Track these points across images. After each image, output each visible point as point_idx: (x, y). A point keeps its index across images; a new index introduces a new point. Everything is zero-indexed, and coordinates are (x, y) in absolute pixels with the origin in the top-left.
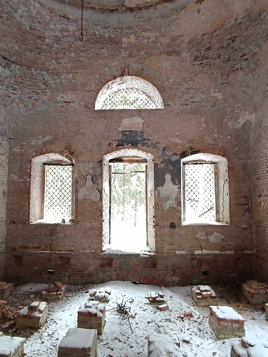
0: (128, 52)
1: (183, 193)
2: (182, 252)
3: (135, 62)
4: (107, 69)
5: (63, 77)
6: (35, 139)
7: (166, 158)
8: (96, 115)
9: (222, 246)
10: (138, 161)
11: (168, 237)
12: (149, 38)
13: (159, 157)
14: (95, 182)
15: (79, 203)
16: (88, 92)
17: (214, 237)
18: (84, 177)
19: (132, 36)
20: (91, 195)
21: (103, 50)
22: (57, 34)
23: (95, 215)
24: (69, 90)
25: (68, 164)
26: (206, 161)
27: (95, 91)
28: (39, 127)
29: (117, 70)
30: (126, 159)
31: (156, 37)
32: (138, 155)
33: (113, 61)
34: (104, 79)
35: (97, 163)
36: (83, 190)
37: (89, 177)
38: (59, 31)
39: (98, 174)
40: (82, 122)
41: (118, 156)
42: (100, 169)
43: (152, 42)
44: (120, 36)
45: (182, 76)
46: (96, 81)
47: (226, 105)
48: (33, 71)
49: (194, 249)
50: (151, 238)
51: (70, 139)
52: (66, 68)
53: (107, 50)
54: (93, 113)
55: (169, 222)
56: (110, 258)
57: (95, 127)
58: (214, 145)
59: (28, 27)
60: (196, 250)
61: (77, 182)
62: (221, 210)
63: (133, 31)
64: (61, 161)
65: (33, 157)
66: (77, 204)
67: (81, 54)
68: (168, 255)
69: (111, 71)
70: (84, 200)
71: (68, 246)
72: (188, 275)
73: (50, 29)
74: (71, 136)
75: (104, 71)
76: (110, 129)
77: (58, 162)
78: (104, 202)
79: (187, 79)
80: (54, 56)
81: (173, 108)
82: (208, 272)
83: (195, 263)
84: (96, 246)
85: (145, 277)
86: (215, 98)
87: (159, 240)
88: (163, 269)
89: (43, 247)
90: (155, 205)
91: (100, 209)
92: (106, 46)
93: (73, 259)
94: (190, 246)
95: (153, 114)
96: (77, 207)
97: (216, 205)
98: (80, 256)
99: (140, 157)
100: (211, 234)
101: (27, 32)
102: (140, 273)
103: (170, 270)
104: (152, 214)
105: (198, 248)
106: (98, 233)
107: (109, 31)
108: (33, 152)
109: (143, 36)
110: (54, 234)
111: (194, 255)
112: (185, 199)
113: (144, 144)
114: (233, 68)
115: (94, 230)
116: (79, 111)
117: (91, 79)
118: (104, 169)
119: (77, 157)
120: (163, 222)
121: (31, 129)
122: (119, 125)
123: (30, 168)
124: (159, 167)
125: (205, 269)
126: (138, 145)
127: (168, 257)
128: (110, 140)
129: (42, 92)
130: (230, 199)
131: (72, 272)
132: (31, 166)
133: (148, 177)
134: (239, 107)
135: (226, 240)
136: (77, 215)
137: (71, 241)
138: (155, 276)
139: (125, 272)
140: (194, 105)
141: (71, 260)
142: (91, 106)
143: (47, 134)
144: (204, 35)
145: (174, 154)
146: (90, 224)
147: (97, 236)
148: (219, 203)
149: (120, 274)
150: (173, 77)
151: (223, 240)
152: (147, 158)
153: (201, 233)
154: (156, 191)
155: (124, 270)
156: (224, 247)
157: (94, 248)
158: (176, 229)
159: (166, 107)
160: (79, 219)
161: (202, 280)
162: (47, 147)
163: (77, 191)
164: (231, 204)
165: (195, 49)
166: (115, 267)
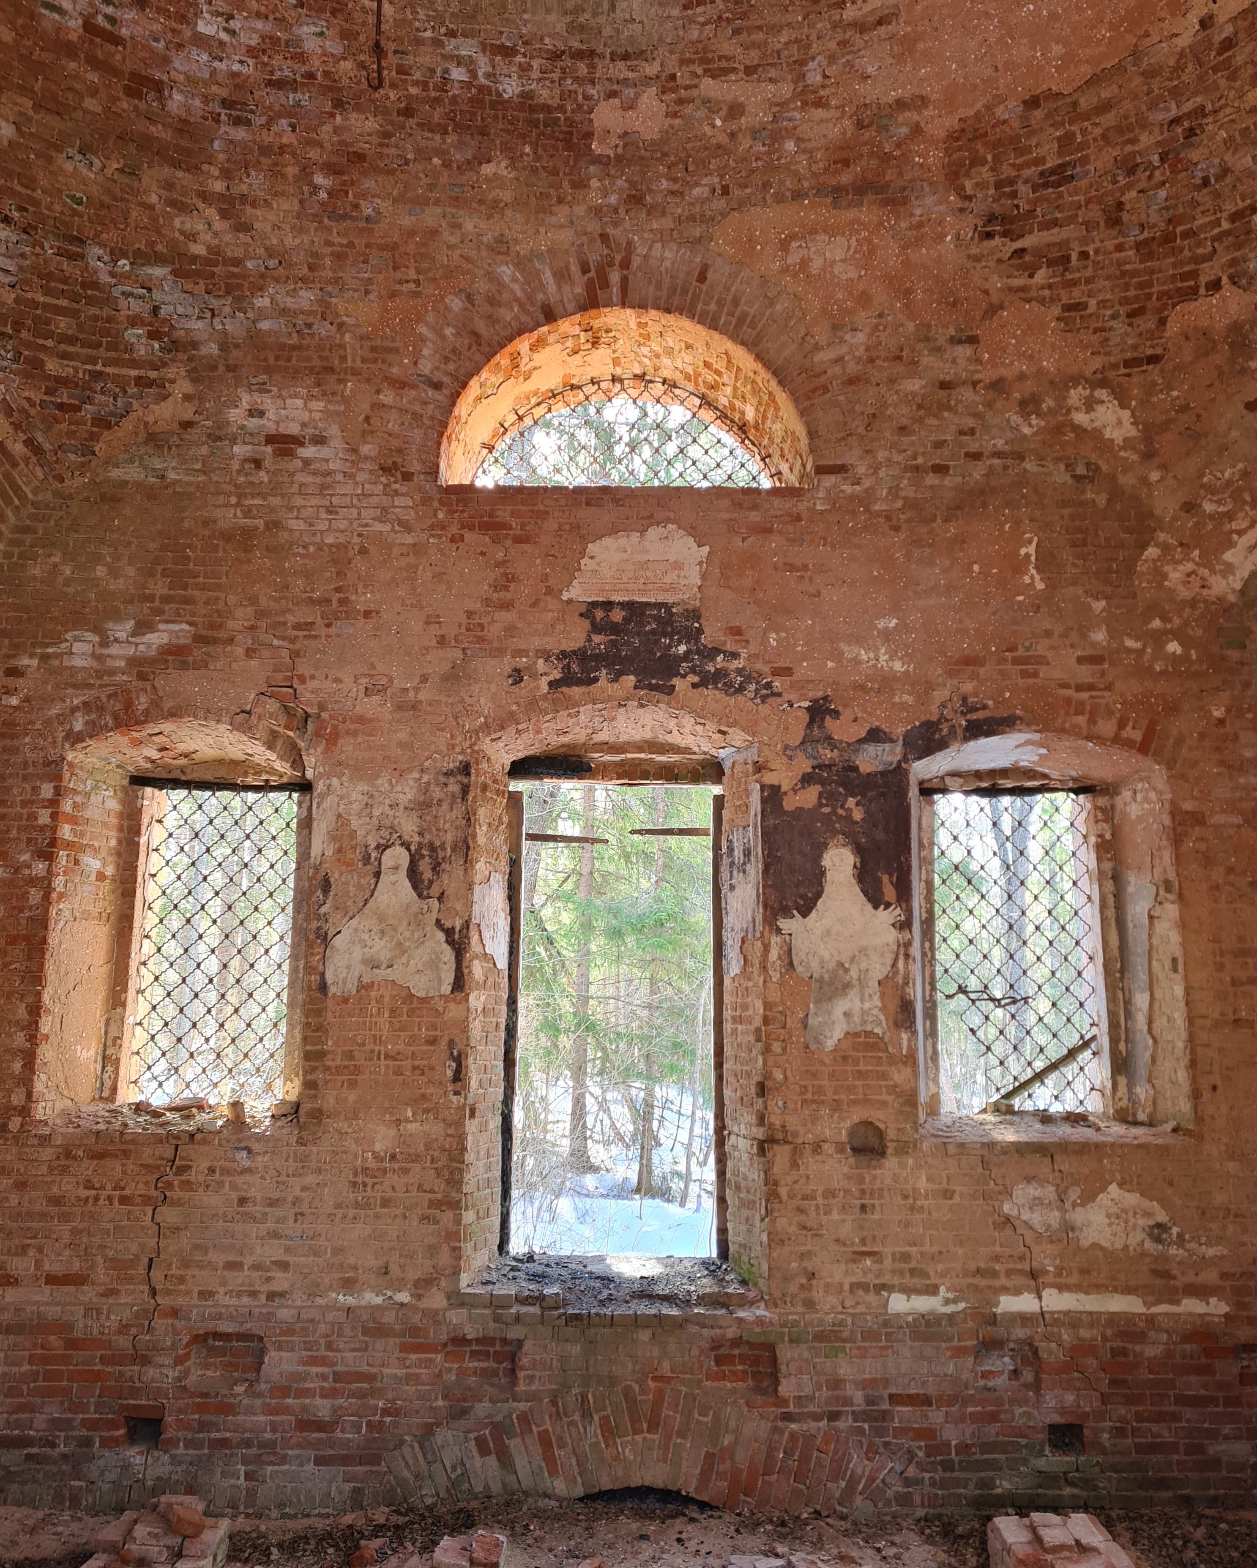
0: (621, 183)
1: (924, 954)
2: (923, 1304)
3: (663, 237)
4: (506, 271)
5: (262, 302)
6: (90, 636)
7: (828, 754)
8: (441, 515)
9: (1154, 1272)
10: (670, 774)
11: (843, 1209)
12: (735, 110)
13: (788, 752)
14: (429, 888)
15: (330, 1003)
16: (399, 385)
17: (1108, 1216)
18: (366, 859)
19: (649, 99)
20: (404, 959)
21: (487, 169)
22: (236, 67)
23: (424, 1078)
24: (296, 375)
25: (274, 780)
26: (1050, 779)
27: (437, 386)
28: (114, 573)
29: (562, 276)
30: (608, 758)
31: (775, 109)
32: (675, 739)
33: (542, 230)
34: (491, 320)
35: (442, 779)
36: (356, 930)
37: (396, 857)
38: (252, 52)
39: (449, 838)
40: (363, 551)
41: (565, 739)
42: (459, 810)
43: (755, 133)
44: (580, 97)
45: (912, 316)
46: (449, 331)
47: (1155, 476)
48: (94, 263)
49: (997, 1283)
50: (746, 1213)
51: (293, 641)
52: (282, 256)
53: (512, 166)
54: (426, 501)
55: (848, 1124)
56: (504, 1341)
57: (438, 577)
58: (1091, 687)
59: (75, 24)
60: (1005, 1290)
61: (326, 885)
62: (1143, 1056)
63: (652, 69)
64: (235, 763)
65: (75, 739)
66: (319, 1012)
67: (369, 184)
68: (841, 1323)
69: (532, 279)
70: (364, 987)
71: (256, 1267)
72: (964, 1448)
73: (200, 40)
74: (298, 627)
75: (491, 277)
76: (523, 592)
77: (221, 773)
78: (477, 1000)
79: (942, 335)
80: (219, 186)
81: (867, 483)
82: (1081, 1427)
83: (1001, 1373)
84: (421, 1267)
85: (710, 1457)
86: (1096, 435)
87: (793, 1229)
88: (812, 1408)
89: (101, 1274)
90: (766, 1021)
91: (451, 1044)
92: (507, 149)
93: (280, 1349)
94: (972, 1266)
95: (754, 516)
96: (319, 1028)
97: (1113, 1024)
98: (322, 1328)
99: (687, 750)
100: (1088, 1197)
101: (70, 50)
102: (682, 1434)
103: (856, 1416)
104: (748, 1075)
105: (1019, 1280)
106: (439, 1185)
107: (525, 69)
108: (74, 710)
109: (706, 101)
110: (175, 1194)
111: (993, 1320)
112: (933, 988)
113: (707, 680)
114: (1194, 275)
115: (416, 1167)
116: (348, 489)
117: (420, 319)
118: (482, 813)
119: (332, 740)
120: (815, 1119)
121: (67, 582)
122: (571, 572)
123: (54, 803)
124: (790, 804)
125: (1062, 1411)
126: (676, 681)
127: (845, 1335)
128: (518, 653)
129: (139, 381)
130: (1188, 990)
131: (274, 1430)
132: (58, 791)
133: (725, 861)
134: (1229, 483)
135: (1175, 1230)
136: (320, 1076)
137: (275, 1235)
138: (771, 1450)
139: (594, 1428)
140: (978, 472)
141: (272, 1357)
142: (415, 466)
143: (159, 612)
144: (1032, 103)
145: (875, 736)
146: (393, 1132)
147: (432, 1204)
148: (1128, 1015)
149: (560, 1439)
150: (864, 318)
151: (1158, 1231)
152: (722, 753)
153: (1033, 1191)
154: (775, 940)
155: (587, 1415)
156: (1166, 1275)
157: (412, 1275)
158: (891, 1163)
159: (829, 481)
160: (329, 1100)
161: (1047, 1478)
162: (159, 682)
163: (325, 939)
164: (1200, 1022)
165: (985, 173)
166: (530, 1397)
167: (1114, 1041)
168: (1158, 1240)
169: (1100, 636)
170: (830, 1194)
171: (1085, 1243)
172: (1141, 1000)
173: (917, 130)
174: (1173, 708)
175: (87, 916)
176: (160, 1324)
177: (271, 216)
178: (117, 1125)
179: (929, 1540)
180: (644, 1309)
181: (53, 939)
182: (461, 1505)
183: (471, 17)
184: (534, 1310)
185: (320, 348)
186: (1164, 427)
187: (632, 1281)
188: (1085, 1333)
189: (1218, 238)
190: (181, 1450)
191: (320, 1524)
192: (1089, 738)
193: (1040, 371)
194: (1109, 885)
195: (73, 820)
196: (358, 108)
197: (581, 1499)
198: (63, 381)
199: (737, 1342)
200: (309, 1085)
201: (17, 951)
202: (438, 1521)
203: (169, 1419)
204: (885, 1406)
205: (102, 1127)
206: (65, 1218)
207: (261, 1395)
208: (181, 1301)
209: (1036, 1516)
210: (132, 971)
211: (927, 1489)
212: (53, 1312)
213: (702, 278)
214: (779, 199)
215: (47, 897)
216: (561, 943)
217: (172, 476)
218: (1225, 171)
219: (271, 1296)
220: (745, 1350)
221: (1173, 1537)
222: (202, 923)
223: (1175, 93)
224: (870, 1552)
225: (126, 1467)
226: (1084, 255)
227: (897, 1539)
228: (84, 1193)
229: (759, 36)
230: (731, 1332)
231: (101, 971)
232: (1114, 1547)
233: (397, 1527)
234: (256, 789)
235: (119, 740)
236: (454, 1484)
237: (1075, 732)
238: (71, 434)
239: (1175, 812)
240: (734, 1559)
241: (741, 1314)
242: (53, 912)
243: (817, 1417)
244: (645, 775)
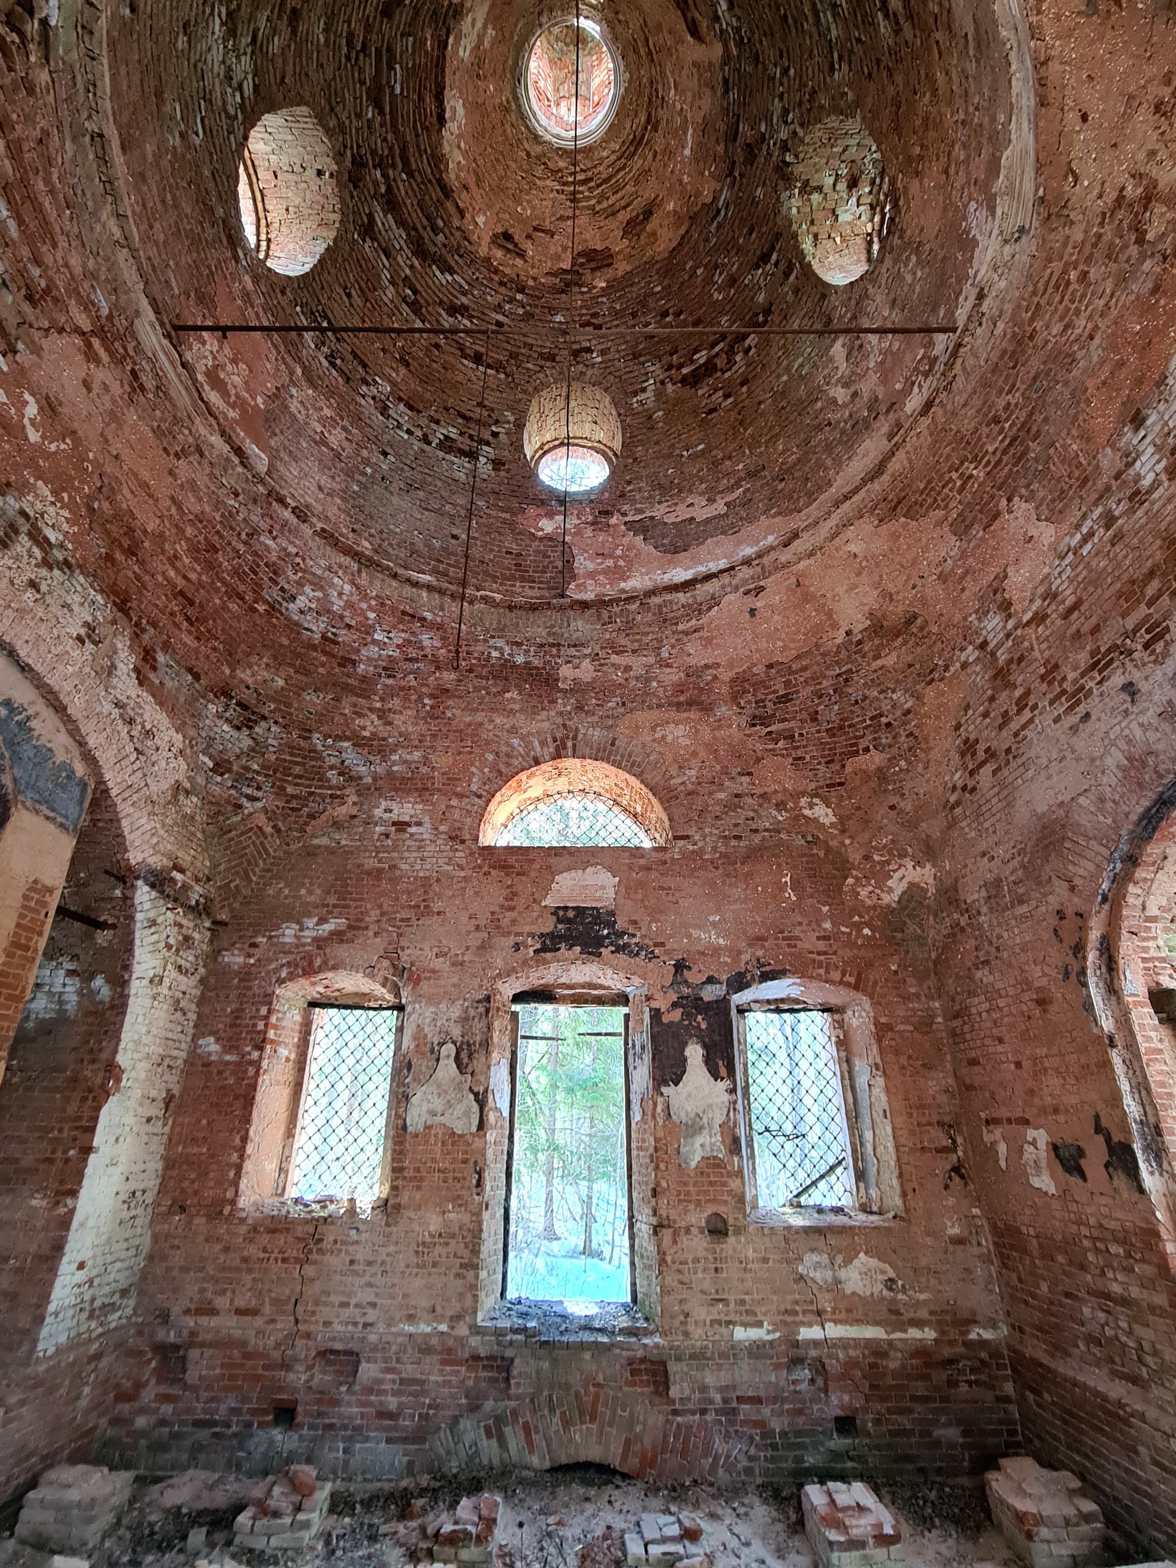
0: (572, 701)
1: (744, 1108)
2: (754, 1334)
3: (593, 726)
4: (515, 742)
5: (395, 757)
6: (294, 926)
7: (686, 991)
8: (479, 861)
9: (890, 1311)
10: (599, 1001)
11: (704, 1270)
12: (628, 669)
13: (664, 990)
14: (466, 1068)
15: (408, 1137)
16: (460, 796)
17: (860, 1274)
18: (432, 1051)
19: (586, 664)
20: (451, 1111)
21: (508, 695)
22: (391, 653)
23: (459, 1185)
24: (409, 792)
25: (384, 1004)
26: (808, 1004)
27: (480, 797)
28: (310, 892)
29: (543, 743)
30: (566, 992)
31: (646, 668)
32: (602, 981)
33: (534, 722)
34: (508, 764)
35: (475, 1005)
36: (425, 1093)
37: (449, 1049)
38: (398, 646)
39: (478, 1038)
40: (438, 880)
41: (542, 982)
42: (484, 1022)
43: (637, 679)
44: (553, 663)
45: (719, 763)
46: (486, 770)
47: (847, 842)
48: (315, 741)
49: (797, 1319)
50: (647, 1272)
51: (399, 928)
52: (406, 736)
53: (520, 694)
54: (472, 854)
55: (705, 1215)
56: (503, 1358)
57: (476, 893)
58: (825, 953)
59: (318, 636)
60: (803, 1323)
61: (409, 1066)
62: (872, 1171)
63: (587, 651)
64: (365, 995)
65: (281, 982)
66: (401, 1143)
67: (450, 702)
68: (706, 1347)
69: (529, 746)
70: (428, 1128)
71: (357, 1306)
72: (784, 1434)
73: (375, 642)
74: (402, 920)
75: (508, 744)
76: (520, 902)
77: (357, 1000)
78: (491, 1136)
79: (734, 772)
80: (379, 705)
81: (700, 844)
82: (854, 1419)
83: (803, 1381)
84: (454, 1307)
85: (628, 1441)
86: (816, 820)
87: (675, 1284)
88: (690, 1406)
89: (267, 1309)
90: (656, 1149)
91: (476, 1163)
92: (517, 686)
93: (368, 1361)
94: (782, 1308)
95: (642, 862)
96: (401, 1152)
97: (854, 1151)
98: (394, 1348)
99: (608, 988)
100: (848, 1261)
101: (314, 648)
102: (610, 1424)
103: (718, 1412)
104: (647, 1184)
105: (810, 1317)
106: (466, 1254)
107: (527, 652)
108: (282, 966)
109: (613, 665)
110: (314, 1256)
111: (796, 1344)
112: (751, 1129)
113: (619, 949)
114: (856, 744)
115: (453, 1242)
116: (432, 848)
117: (472, 764)
118: (496, 1024)
119: (417, 983)
120: (686, 1212)
121: (286, 897)
122: (547, 890)
123: (267, 1018)
124: (665, 1019)
125: (842, 1407)
126: (602, 950)
127: (708, 1355)
128: (517, 934)
129: (332, 796)
130: (894, 1129)
131: (362, 1418)
132: (269, 1011)
133: (631, 1052)
134: (885, 846)
135: (900, 1283)
136: (400, 1182)
137: (370, 1285)
138: (666, 1436)
139: (556, 1420)
140: (757, 839)
141: (364, 1366)
142: (467, 837)
143: (331, 913)
144: (770, 666)
145: (711, 980)
146: (440, 1219)
147: (462, 1266)
148: (862, 1144)
149: (536, 1427)
150: (694, 763)
151: (890, 1283)
152: (628, 990)
153: (815, 1258)
154: (660, 1100)
155: (552, 1410)
156: (897, 1313)
157: (449, 1313)
158: (731, 1240)
159: (681, 843)
160: (405, 1198)
161: (836, 1455)
162: (328, 950)
163: (407, 1098)
164: (902, 1149)
165: (749, 696)
166: (518, 1397)
167: (855, 1161)
168: (890, 1289)
169: (827, 925)
170: (696, 1260)
171: (848, 1292)
172: (868, 1135)
173: (715, 677)
174: (870, 965)
175: (278, 1083)
176: (300, 1343)
177: (403, 718)
178: (284, 1212)
179: (765, 1501)
180: (588, 1337)
181: (258, 1097)
182: (474, 1474)
183: (503, 630)
184: (521, 1337)
185: (422, 779)
186: (849, 818)
187: (580, 1318)
188: (852, 1353)
189: (866, 728)
190: (305, 1431)
191: (387, 1486)
192: (826, 982)
193: (785, 790)
194: (845, 1065)
195: (276, 1027)
196: (447, 670)
197: (548, 1471)
198: (294, 797)
199: (643, 1360)
200: (394, 1188)
201: (239, 1104)
202: (460, 1484)
203: (299, 1409)
204: (734, 1405)
205: (275, 1213)
206: (250, 1271)
207: (355, 1393)
208: (312, 1328)
209: (831, 1484)
210: (300, 1116)
211: (763, 1463)
212: (237, 1333)
213: (613, 744)
214: (650, 708)
215: (257, 1073)
216: (539, 1096)
217: (344, 842)
218: (865, 698)
219: (366, 1325)
220: (648, 1365)
221: (917, 1498)
222: (340, 1086)
223: (838, 663)
224: (729, 1511)
225: (272, 1442)
226: (801, 735)
227: (746, 1501)
228: (262, 1255)
229: (638, 637)
230: (640, 1354)
231: (283, 1116)
232: (880, 1506)
233: (434, 1490)
234: (375, 1009)
235: (303, 982)
236: (471, 1458)
237: (819, 978)
238: (296, 822)
239: (876, 1024)
240: (644, 1516)
241: (646, 1341)
242: (260, 1081)
243: (693, 1413)
244: (586, 1002)
